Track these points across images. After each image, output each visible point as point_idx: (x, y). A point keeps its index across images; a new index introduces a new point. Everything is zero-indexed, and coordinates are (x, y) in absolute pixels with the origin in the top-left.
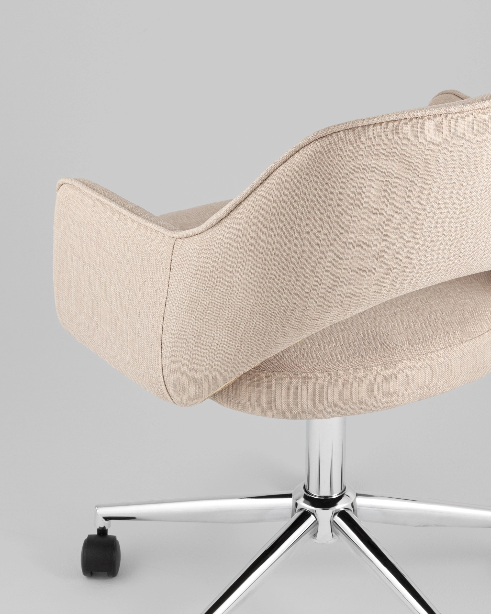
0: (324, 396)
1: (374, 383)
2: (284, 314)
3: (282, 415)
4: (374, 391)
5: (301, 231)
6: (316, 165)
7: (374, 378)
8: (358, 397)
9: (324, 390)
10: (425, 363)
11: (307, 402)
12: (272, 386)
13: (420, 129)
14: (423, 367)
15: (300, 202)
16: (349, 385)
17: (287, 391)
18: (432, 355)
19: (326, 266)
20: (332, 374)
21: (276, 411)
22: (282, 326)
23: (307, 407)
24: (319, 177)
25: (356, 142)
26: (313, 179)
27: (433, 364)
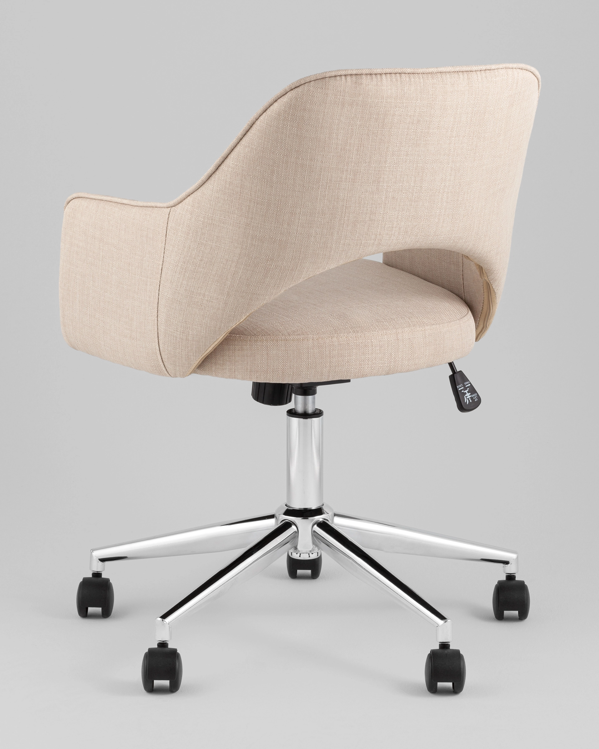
0: (302, 358)
1: (346, 348)
2: (266, 263)
3: (264, 376)
4: (346, 356)
5: (279, 176)
6: (291, 110)
7: (346, 344)
8: (332, 360)
9: (302, 352)
10: (392, 337)
11: (287, 363)
12: (256, 349)
13: (379, 83)
14: (390, 340)
15: (278, 147)
16: (324, 348)
17: (269, 353)
18: (398, 331)
19: (301, 213)
20: (309, 337)
21: (259, 373)
22: (264, 276)
23: (287, 368)
24: (294, 122)
25: (325, 89)
26: (289, 124)
27: (398, 338)
